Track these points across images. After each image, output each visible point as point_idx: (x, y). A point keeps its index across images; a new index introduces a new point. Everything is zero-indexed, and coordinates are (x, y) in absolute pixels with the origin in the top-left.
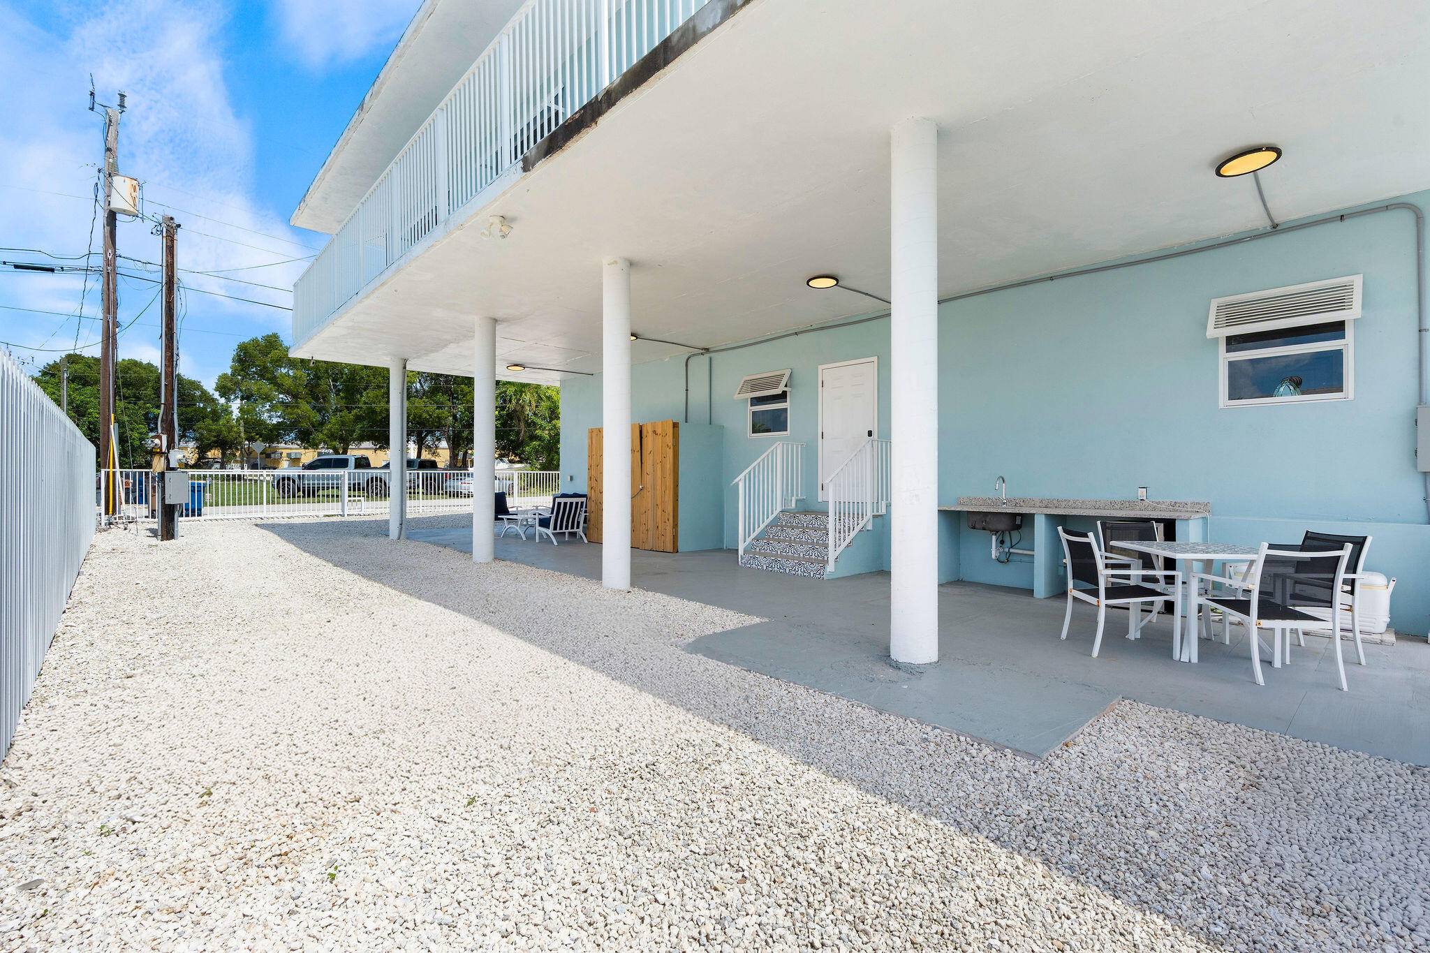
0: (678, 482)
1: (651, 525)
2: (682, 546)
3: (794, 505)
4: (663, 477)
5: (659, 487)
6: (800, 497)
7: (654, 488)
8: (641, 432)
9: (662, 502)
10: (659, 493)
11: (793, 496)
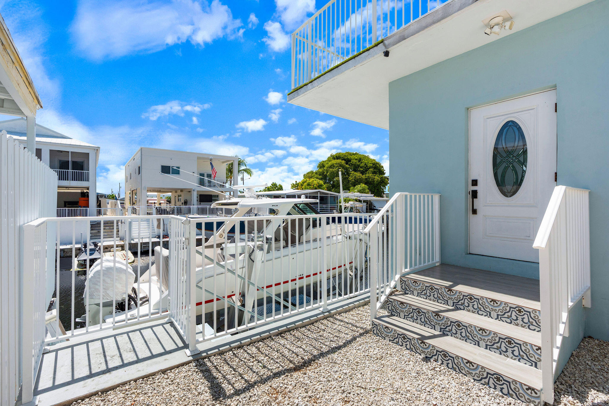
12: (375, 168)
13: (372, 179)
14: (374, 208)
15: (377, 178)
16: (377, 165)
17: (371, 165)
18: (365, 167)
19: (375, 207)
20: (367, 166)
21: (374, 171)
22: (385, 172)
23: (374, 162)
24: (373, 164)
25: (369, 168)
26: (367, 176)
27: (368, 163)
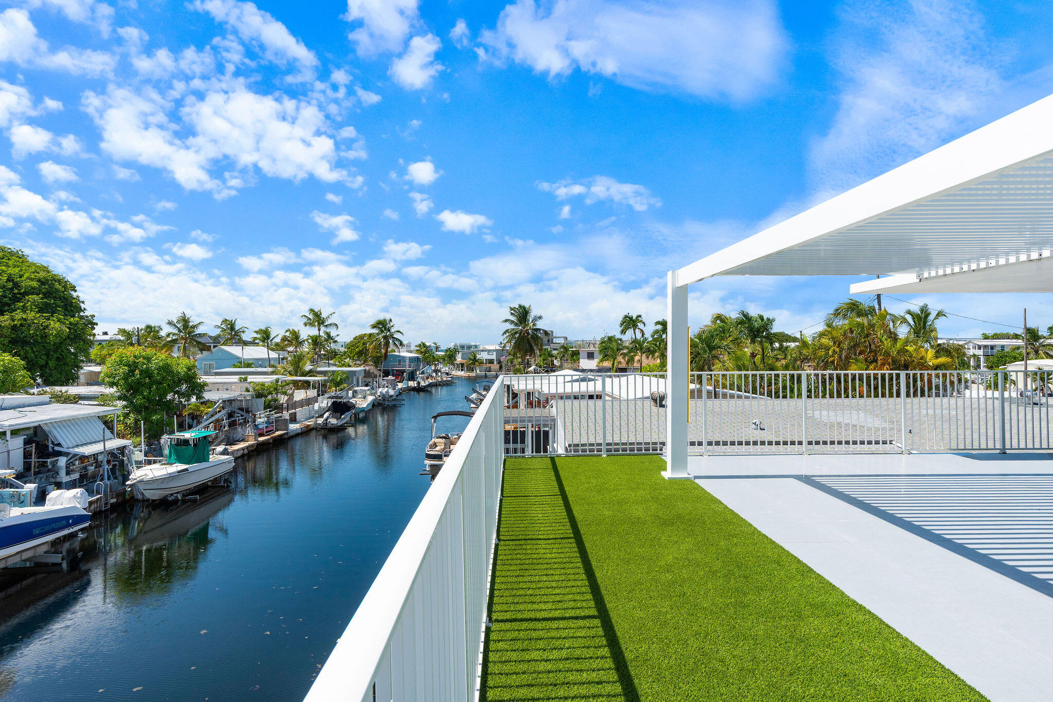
12: (47, 295)
13: (36, 329)
14: (57, 448)
15: (56, 326)
16: (57, 285)
17: (35, 284)
18: (12, 289)
19: (59, 445)
20: (16, 285)
21: (47, 305)
22: (83, 306)
23: (42, 275)
24: (39, 280)
25: (26, 293)
26: (17, 317)
27: (21, 276)
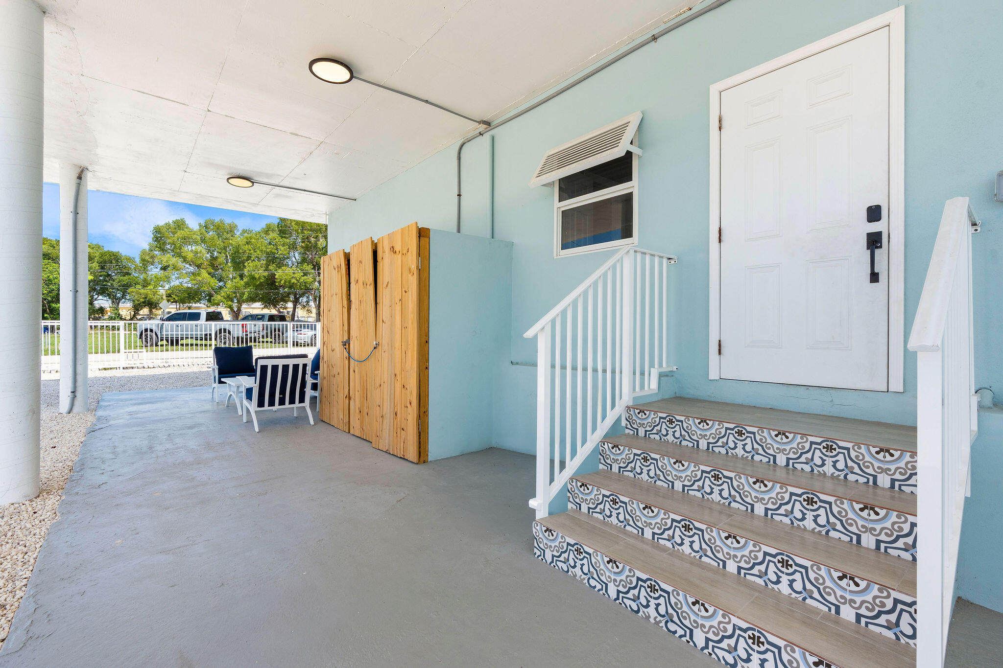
0: (427, 335)
1: (387, 409)
2: (435, 451)
3: (654, 385)
4: (404, 328)
5: (397, 345)
6: (665, 368)
7: (392, 346)
8: (375, 253)
9: (402, 370)
10: (398, 353)
11: (652, 365)
